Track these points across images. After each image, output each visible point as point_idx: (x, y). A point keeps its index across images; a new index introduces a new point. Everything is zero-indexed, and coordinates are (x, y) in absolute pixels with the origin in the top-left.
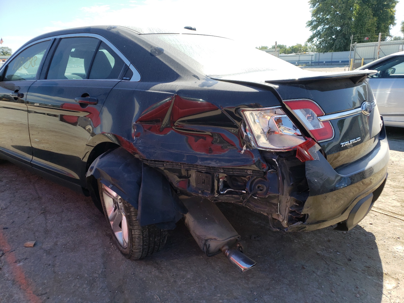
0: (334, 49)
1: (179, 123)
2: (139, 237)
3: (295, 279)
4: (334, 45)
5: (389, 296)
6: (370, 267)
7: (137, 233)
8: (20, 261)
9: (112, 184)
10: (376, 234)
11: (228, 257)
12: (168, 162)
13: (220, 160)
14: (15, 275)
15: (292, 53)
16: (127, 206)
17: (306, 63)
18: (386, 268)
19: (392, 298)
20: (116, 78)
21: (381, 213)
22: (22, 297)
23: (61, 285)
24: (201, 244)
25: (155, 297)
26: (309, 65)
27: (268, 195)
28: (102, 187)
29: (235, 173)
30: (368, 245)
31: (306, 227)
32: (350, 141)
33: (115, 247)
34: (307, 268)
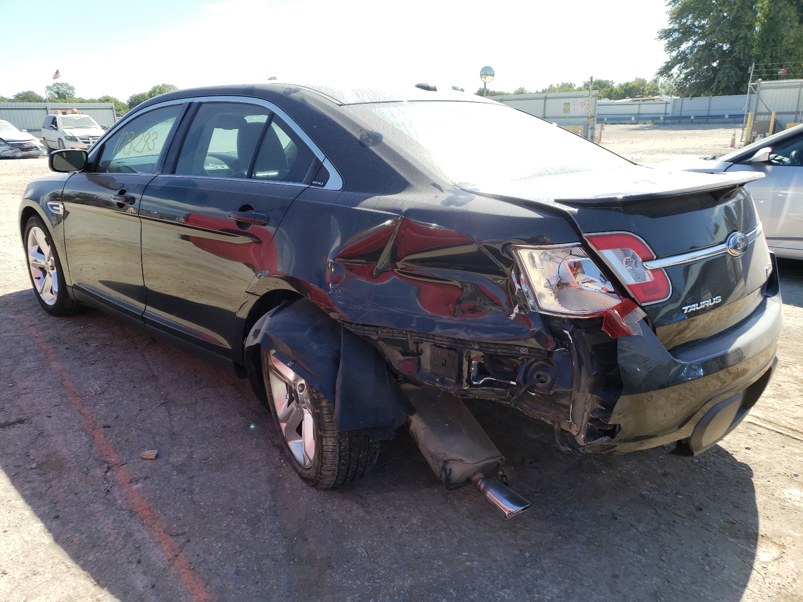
0: (714, 90)
1: (407, 264)
2: (333, 451)
3: (598, 536)
4: (714, 82)
5: (763, 572)
6: (735, 522)
7: (330, 443)
8: (136, 481)
9: (293, 361)
10: (754, 466)
11: (482, 493)
12: (384, 328)
13: (475, 329)
14: (132, 502)
15: (624, 98)
16: (316, 398)
17: (653, 119)
18: (764, 527)
19: (767, 575)
20: (301, 182)
21: (769, 429)
22: (147, 536)
23: (206, 523)
24: (436, 468)
25: (360, 551)
26: (659, 124)
27: (554, 391)
28: (268, 363)
29: (498, 350)
30: (737, 484)
31: (616, 446)
32: (701, 303)
33: (289, 466)
34: (622, 518)
